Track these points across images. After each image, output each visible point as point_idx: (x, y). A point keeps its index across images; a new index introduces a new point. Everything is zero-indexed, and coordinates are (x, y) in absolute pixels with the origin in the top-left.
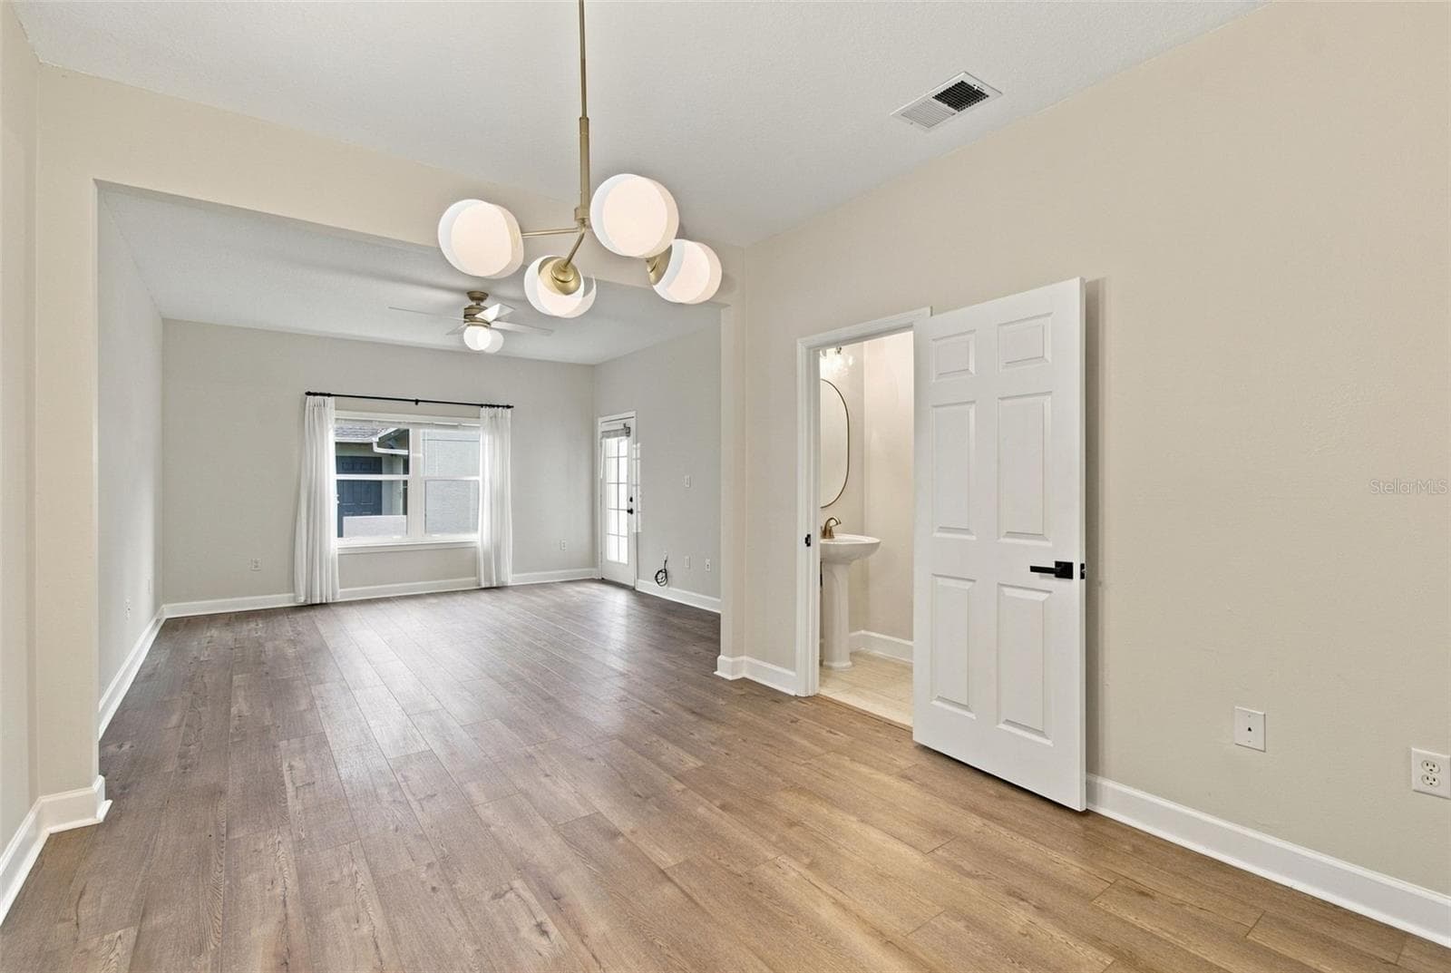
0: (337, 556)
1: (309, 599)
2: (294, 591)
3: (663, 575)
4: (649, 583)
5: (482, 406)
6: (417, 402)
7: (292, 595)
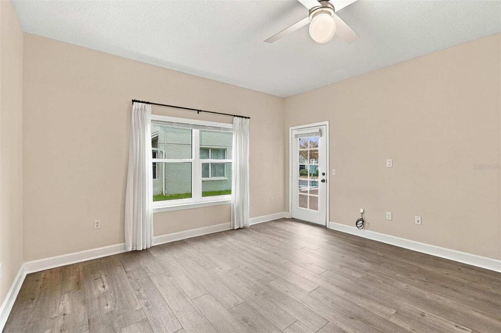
0: (153, 214)
1: (135, 247)
2: (124, 242)
3: (361, 222)
4: (352, 227)
5: (235, 116)
6: (199, 111)
7: (123, 244)
